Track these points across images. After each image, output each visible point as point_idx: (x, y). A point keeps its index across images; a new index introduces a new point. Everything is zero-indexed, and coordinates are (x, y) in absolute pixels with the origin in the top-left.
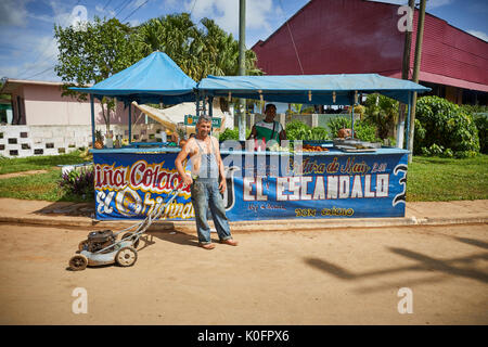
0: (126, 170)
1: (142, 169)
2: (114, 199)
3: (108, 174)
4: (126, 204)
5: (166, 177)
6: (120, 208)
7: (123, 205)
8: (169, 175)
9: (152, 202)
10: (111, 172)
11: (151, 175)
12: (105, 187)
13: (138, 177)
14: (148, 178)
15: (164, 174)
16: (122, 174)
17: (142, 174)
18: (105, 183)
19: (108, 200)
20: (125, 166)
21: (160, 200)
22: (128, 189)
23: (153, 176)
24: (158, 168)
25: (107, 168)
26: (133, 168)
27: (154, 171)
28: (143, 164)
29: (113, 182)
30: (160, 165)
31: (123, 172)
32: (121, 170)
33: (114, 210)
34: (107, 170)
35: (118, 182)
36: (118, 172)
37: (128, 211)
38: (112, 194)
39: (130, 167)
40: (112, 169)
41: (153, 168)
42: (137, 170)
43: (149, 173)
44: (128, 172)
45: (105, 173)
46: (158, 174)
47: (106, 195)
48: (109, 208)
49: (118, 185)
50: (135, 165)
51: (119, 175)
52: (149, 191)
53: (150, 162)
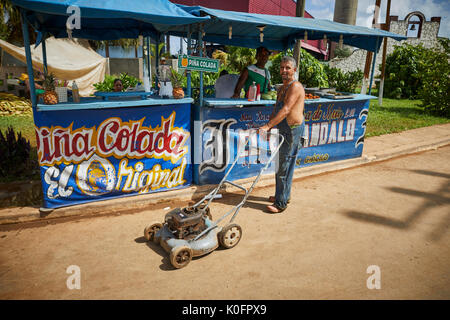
0: (91, 132)
1: (114, 129)
2: (73, 176)
3: (63, 140)
4: (92, 180)
5: (147, 137)
6: (83, 186)
7: (88, 182)
8: (151, 135)
9: (130, 171)
10: (66, 136)
11: (127, 136)
12: (58, 160)
13: (110, 140)
14: (124, 140)
15: (145, 133)
16: (86, 138)
17: (115, 136)
18: (57, 154)
19: (64, 179)
20: (89, 127)
21: (140, 166)
22: (95, 158)
23: (131, 138)
24: (136, 126)
25: (60, 132)
26: (101, 129)
27: (131, 131)
28: (116, 123)
29: (71, 151)
30: (139, 123)
31: (87, 135)
32: (84, 132)
33: (74, 191)
34: (60, 135)
35: (80, 150)
36: (79, 135)
37: (96, 189)
38: (70, 169)
39: (97, 128)
40: (68, 132)
41: (130, 127)
42: (107, 131)
43: (125, 134)
44: (95, 134)
45: (57, 139)
46: (137, 134)
47: (61, 172)
48: (66, 189)
49: (79, 154)
50: (103, 125)
51: (80, 140)
52: (125, 157)
53: (125, 120)
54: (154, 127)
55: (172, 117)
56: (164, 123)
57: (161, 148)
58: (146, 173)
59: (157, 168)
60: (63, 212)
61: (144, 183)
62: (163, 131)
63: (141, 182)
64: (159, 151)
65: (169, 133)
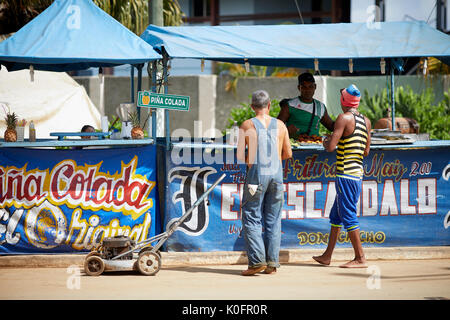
0: (44, 175)
1: (68, 173)
2: (22, 222)
3: (16, 181)
4: (41, 229)
5: (105, 185)
6: (31, 235)
7: (36, 231)
8: (109, 183)
9: (84, 224)
10: (20, 178)
11: (82, 182)
12: (9, 202)
13: (63, 185)
14: (79, 186)
15: (101, 181)
16: (38, 181)
17: (68, 181)
18: (9, 196)
19: (13, 223)
20: (42, 169)
21: (95, 220)
22: (46, 205)
23: (86, 184)
24: (92, 171)
25: (14, 172)
26: (54, 172)
27: (86, 177)
28: (70, 167)
29: (22, 194)
30: (95, 168)
31: (40, 177)
32: (37, 175)
33: (21, 239)
34: (14, 176)
35: (31, 195)
36: (32, 177)
37: (43, 240)
38: (19, 213)
39: (51, 170)
40: (21, 174)
41: (86, 172)
42: (61, 175)
43: (79, 179)
44: (48, 177)
45: (11, 180)
46: (93, 181)
47: (10, 216)
48: (14, 235)
49: (30, 199)
50: (57, 168)
51: (33, 182)
52: (79, 207)
53: (80, 163)
54: (112, 173)
55: (133, 163)
56: (124, 169)
57: (121, 199)
58: (101, 229)
59: (115, 223)
60: (8, 260)
61: (98, 240)
62: (123, 179)
63: (95, 238)
64: (118, 204)
65: (131, 181)
